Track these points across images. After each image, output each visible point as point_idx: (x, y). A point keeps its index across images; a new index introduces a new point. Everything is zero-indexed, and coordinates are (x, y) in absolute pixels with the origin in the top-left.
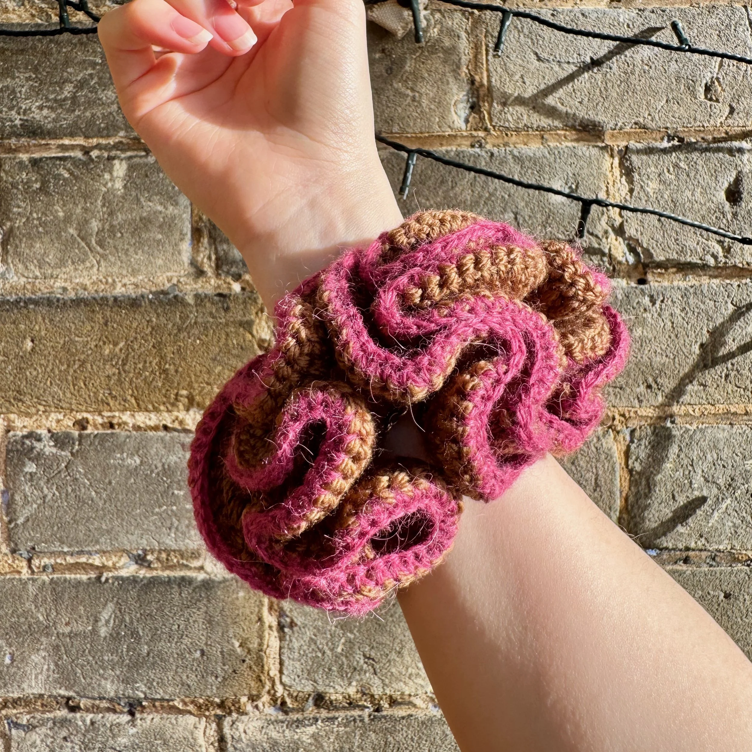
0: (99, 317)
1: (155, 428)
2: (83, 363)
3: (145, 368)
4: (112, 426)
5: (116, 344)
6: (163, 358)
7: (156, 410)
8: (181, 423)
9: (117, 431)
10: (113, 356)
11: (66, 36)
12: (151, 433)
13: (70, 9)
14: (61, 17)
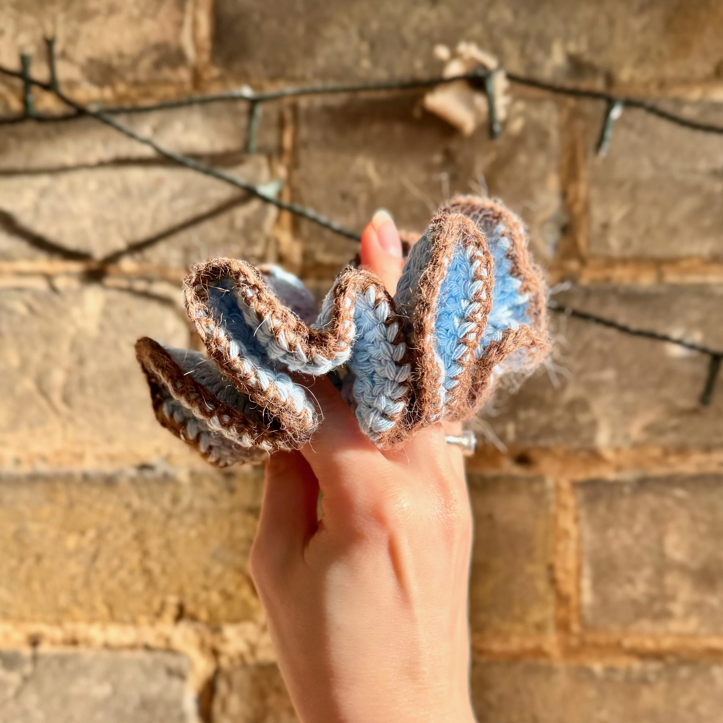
0: (62, 498)
1: (133, 647)
2: (39, 558)
3: (121, 567)
4: (74, 642)
5: (82, 533)
6: (146, 554)
7: (134, 622)
8: (168, 640)
9: (82, 649)
10: (79, 550)
11: (29, 127)
12: (126, 655)
13: (36, 91)
14: (25, 102)
